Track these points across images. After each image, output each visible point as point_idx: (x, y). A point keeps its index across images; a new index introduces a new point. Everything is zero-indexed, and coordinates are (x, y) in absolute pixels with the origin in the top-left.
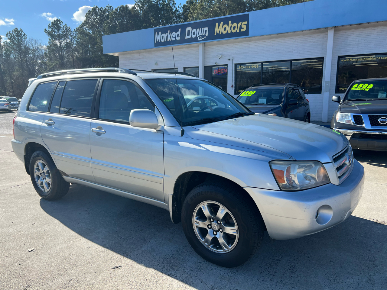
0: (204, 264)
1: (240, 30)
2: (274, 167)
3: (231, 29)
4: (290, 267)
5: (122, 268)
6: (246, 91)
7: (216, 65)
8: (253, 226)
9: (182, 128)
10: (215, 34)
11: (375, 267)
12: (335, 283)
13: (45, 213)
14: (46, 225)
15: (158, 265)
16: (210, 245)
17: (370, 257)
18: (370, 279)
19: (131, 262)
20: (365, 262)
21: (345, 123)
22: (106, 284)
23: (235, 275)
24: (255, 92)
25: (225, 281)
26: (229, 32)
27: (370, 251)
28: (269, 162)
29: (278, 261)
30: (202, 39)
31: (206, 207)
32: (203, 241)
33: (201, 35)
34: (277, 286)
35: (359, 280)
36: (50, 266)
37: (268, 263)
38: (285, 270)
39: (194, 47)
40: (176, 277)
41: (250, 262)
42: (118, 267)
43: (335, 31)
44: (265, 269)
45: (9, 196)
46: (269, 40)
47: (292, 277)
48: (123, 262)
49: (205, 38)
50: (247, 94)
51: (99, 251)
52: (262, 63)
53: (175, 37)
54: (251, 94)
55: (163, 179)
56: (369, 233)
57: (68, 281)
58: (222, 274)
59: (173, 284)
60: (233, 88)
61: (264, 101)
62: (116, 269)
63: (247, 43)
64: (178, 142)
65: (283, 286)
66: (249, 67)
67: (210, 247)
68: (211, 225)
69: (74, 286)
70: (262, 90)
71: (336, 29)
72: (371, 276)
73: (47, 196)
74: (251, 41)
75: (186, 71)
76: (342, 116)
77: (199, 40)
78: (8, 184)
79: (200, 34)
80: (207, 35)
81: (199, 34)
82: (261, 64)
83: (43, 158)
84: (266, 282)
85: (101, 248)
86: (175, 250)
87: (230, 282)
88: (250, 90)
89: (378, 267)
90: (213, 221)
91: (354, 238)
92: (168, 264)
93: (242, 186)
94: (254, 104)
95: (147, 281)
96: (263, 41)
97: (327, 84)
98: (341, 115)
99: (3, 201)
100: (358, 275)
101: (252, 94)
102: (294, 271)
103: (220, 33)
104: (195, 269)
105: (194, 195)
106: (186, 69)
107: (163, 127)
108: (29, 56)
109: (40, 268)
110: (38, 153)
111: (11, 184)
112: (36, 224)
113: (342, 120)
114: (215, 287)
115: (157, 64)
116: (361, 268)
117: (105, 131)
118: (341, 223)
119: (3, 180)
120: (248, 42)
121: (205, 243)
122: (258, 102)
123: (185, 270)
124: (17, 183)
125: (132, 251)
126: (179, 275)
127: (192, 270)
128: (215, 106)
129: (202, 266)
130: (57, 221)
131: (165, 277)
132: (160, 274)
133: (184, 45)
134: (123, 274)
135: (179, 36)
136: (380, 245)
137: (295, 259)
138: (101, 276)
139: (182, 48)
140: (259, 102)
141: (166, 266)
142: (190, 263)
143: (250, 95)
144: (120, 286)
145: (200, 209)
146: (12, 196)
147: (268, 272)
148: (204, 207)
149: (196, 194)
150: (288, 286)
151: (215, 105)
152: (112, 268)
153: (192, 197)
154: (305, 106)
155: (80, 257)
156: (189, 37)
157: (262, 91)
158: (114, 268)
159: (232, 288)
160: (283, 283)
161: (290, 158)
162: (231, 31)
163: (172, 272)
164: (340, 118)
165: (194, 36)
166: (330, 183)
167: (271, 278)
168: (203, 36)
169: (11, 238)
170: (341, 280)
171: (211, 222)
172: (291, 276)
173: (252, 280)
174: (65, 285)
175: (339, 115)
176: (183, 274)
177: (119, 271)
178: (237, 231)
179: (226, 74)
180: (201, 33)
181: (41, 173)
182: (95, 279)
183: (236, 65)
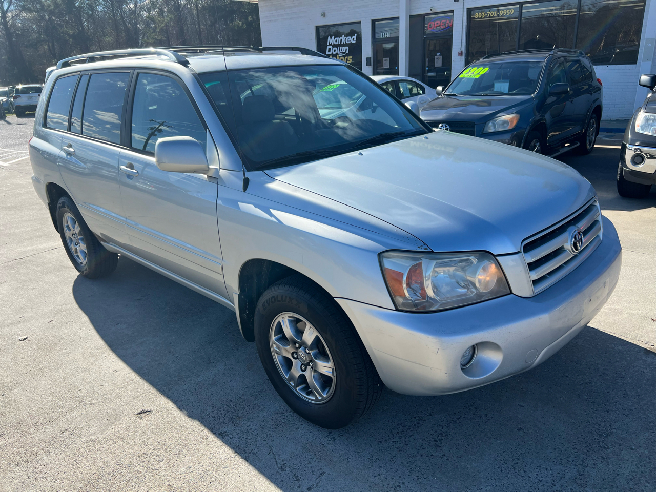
0: (289, 417)
2: (387, 264)
4: (438, 436)
5: (152, 414)
6: (471, 68)
7: (431, 12)
8: (355, 366)
9: (245, 176)
11: (604, 450)
12: (509, 475)
13: (75, 303)
14: (68, 326)
15: (211, 413)
16: (297, 387)
17: (602, 425)
18: (582, 475)
19: (170, 404)
20: (587, 437)
21: (651, 134)
22: (115, 443)
23: (333, 443)
24: (487, 69)
25: (310, 453)
27: (608, 412)
28: (379, 254)
29: (420, 422)
31: (287, 322)
32: (287, 377)
34: (397, 473)
35: (558, 475)
36: (45, 401)
37: (401, 424)
38: (427, 440)
40: (230, 438)
41: (370, 419)
42: (147, 412)
44: (391, 436)
45: (34, 267)
47: (432, 457)
48: (158, 403)
50: (473, 73)
51: (128, 380)
52: (521, 4)
54: (479, 74)
55: (221, 266)
56: (624, 373)
57: (61, 431)
58: (310, 439)
59: (221, 453)
60: (463, 58)
61: (503, 86)
62: (143, 415)
64: (239, 203)
65: (409, 473)
66: (494, 14)
67: (297, 389)
68: (296, 353)
69: (67, 441)
70: (501, 66)
72: (586, 469)
73: (85, 272)
75: (376, 26)
76: (647, 120)
78: (40, 246)
82: (518, 6)
83: (70, 210)
84: (381, 463)
85: (134, 375)
86: (250, 385)
87: (318, 457)
88: (478, 66)
89: (609, 451)
90: (299, 348)
91: (588, 381)
92: (228, 412)
93: (333, 296)
94: (482, 93)
95: (180, 443)
97: (650, 45)
98: (645, 117)
99: (22, 278)
100: (561, 464)
101: (481, 73)
102: (441, 443)
104: (269, 426)
105: (267, 301)
106: (376, 23)
107: (217, 171)
108: (128, 6)
109: (30, 404)
110: (63, 201)
111: (45, 245)
112: (53, 322)
113: (646, 126)
114: (287, 465)
115: (324, 15)
116: (574, 448)
117: (138, 172)
118: (527, 372)
119: (37, 237)
121: (291, 382)
122: (493, 90)
123: (251, 427)
124: (55, 244)
125: (179, 382)
126: (237, 436)
127: (263, 428)
128: (421, 94)
129: (283, 421)
130: (85, 318)
131: (212, 437)
132: (206, 432)
134: (149, 426)
136: (635, 400)
137: (455, 419)
138: (113, 427)
140: (495, 90)
141: (223, 416)
142: (265, 413)
143: (478, 76)
144: (136, 448)
145: (279, 323)
146: (39, 269)
147: (393, 442)
148: (284, 320)
149: (269, 299)
150: (417, 475)
151: (421, 92)
152: (137, 412)
153: (264, 303)
154: (591, 94)
155: (95, 389)
157: (500, 68)
158: (139, 414)
159: (316, 470)
160: (411, 466)
161: (422, 246)
163: (228, 429)
164: (644, 123)
166: (511, 293)
167: (394, 455)
169: (9, 345)
170: (522, 471)
171: (297, 349)
172: (432, 455)
173: (358, 456)
174: (54, 437)
175: (641, 117)
176: (245, 433)
177: (146, 419)
178: (333, 370)
179: (449, 30)
181: (73, 234)
182: (102, 431)
183: (470, 11)
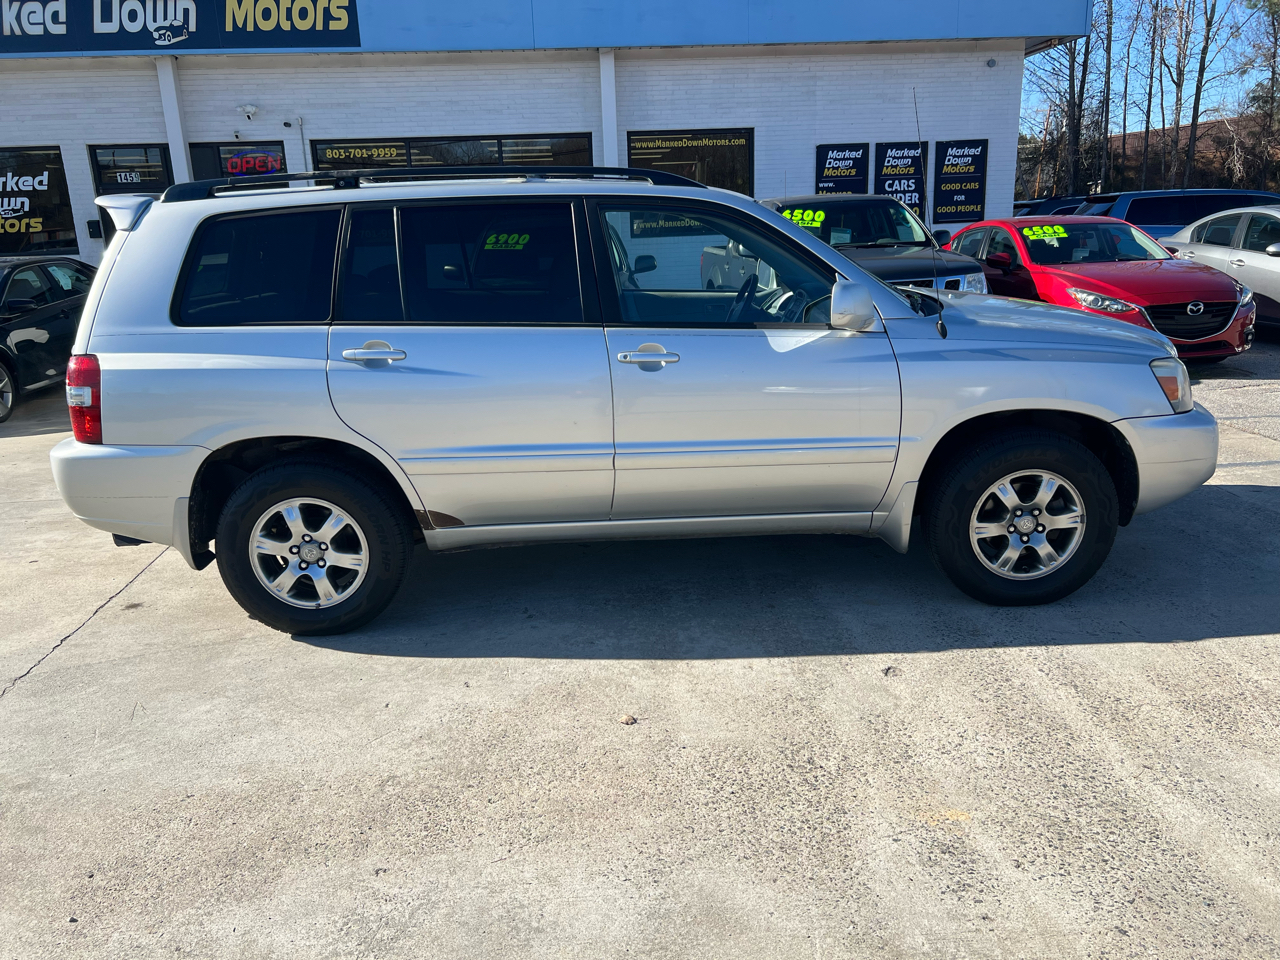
1: (326, 24)
2: (1158, 373)
3: (289, 17)
5: (899, 668)
7: (236, 140)
10: (229, 28)
16: (1012, 570)
26: (286, 26)
28: (1149, 364)
30: (174, 41)
31: (1010, 487)
32: (995, 565)
33: (167, 24)
39: (126, 67)
43: (616, 58)
46: (423, 68)
49: (183, 38)
52: (408, 140)
53: (44, 24)
55: (895, 449)
62: (893, 673)
63: (345, 70)
64: (941, 353)
66: (363, 153)
67: (1011, 573)
68: (1013, 525)
71: (621, 54)
74: (360, 64)
77: (157, 42)
79: (161, 22)
80: (192, 27)
81: (155, 20)
82: (403, 144)
90: (1021, 515)
93: (1109, 421)
96: (403, 69)
103: (250, 28)
120: (350, 69)
121: (1001, 569)
133: (83, 58)
135: (62, 17)
139: (70, 67)
148: (1003, 488)
152: (881, 674)
153: (978, 473)
156: (112, 28)
158: (886, 674)
162: (292, 24)
165: (133, 28)
168: (175, 31)
177: (904, 673)
178: (1082, 516)
180: (165, 18)
181: (293, 547)
183: (316, 144)
